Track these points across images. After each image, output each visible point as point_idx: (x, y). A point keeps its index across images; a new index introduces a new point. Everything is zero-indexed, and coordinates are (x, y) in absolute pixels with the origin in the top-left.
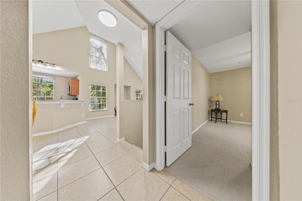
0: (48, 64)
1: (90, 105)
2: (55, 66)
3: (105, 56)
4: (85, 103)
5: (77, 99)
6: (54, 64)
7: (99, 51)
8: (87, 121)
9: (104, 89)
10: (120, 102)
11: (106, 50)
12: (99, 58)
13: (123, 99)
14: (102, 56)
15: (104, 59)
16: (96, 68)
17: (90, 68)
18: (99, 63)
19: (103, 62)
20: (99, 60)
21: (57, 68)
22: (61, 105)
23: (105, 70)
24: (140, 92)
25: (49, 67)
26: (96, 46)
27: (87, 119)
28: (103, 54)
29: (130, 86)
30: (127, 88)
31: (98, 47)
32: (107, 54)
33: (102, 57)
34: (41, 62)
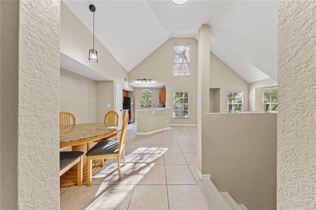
0: (148, 81)
1: (174, 112)
3: (188, 59)
4: (169, 110)
5: (164, 106)
6: (151, 80)
7: (182, 56)
8: (171, 126)
9: (186, 95)
10: (203, 118)
11: (188, 53)
12: (182, 63)
13: (208, 112)
14: (185, 60)
15: (187, 63)
16: (179, 74)
17: (174, 76)
18: (182, 68)
19: (186, 66)
20: (182, 65)
21: (153, 82)
22: (153, 112)
23: (188, 74)
24: (235, 94)
25: (149, 82)
26: (179, 53)
27: (171, 125)
28: (185, 58)
29: (220, 88)
30: (214, 92)
31: (181, 52)
32: (189, 57)
33: (185, 62)
34: (145, 79)
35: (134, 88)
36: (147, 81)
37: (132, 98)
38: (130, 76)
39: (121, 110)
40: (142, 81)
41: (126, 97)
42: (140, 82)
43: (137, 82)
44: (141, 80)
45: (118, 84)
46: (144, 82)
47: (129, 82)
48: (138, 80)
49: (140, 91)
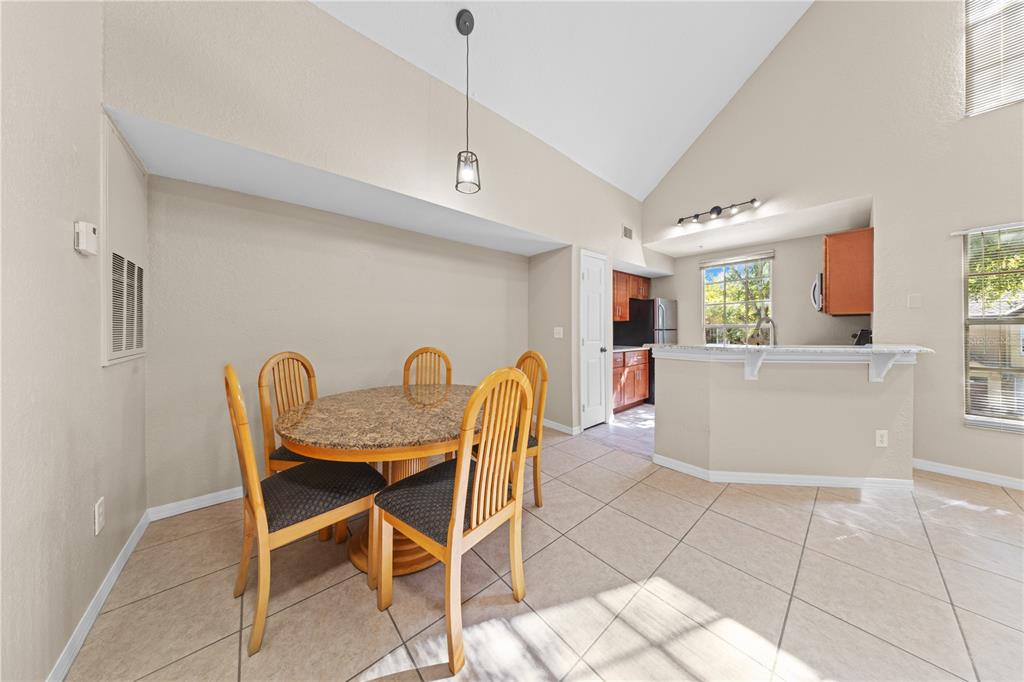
0: (734, 210)
2: (757, 204)
4: (903, 359)
5: (864, 338)
6: (753, 201)
21: (766, 211)
22: (747, 370)
25: (741, 218)
34: (717, 210)
35: (675, 260)
36: (730, 216)
37: (660, 303)
38: (646, 217)
39: (603, 350)
40: (702, 222)
41: (641, 298)
42: (694, 227)
43: (678, 231)
44: (697, 216)
45: (589, 253)
46: (716, 223)
47: (644, 238)
48: (681, 221)
49: (701, 268)
